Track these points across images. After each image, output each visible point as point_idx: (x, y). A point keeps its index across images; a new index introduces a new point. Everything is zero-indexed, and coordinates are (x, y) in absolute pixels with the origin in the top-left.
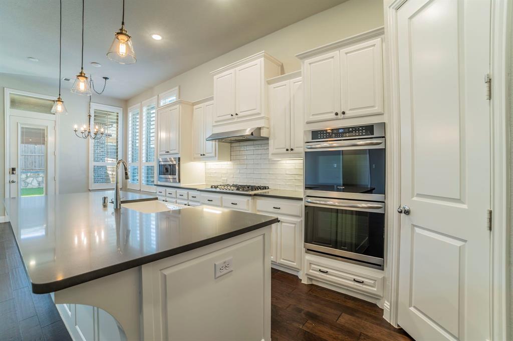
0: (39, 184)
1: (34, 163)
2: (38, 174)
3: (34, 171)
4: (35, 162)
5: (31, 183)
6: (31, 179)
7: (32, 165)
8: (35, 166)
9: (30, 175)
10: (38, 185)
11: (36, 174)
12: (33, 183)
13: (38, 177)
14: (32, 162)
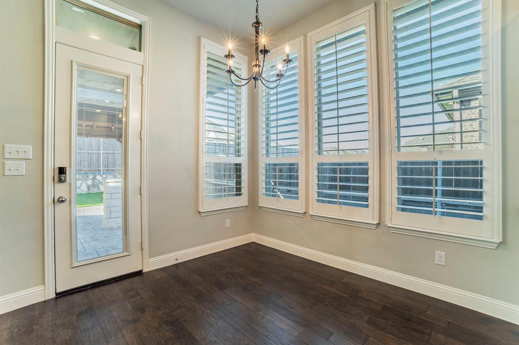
0: (88, 188)
1: (82, 162)
2: (87, 176)
3: (83, 172)
4: (84, 161)
5: (80, 188)
6: (80, 182)
7: (81, 165)
8: (84, 167)
9: (79, 177)
10: (87, 190)
11: (86, 176)
12: (81, 188)
13: (87, 180)
14: (81, 161)
